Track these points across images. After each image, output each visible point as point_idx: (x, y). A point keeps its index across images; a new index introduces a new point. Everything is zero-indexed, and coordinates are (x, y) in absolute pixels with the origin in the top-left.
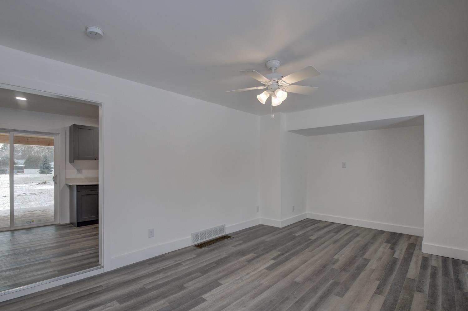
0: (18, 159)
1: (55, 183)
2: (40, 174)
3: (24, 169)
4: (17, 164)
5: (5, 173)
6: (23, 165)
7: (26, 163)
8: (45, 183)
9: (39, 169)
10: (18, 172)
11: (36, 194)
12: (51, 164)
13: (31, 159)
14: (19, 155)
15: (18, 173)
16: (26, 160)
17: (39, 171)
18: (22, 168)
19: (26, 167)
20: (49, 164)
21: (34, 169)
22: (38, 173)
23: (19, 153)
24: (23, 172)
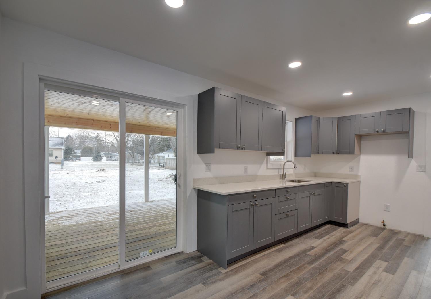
0: (76, 149)
1: (178, 186)
2: (93, 161)
3: (81, 157)
4: (76, 153)
5: (67, 160)
6: (80, 154)
7: (82, 152)
8: (103, 170)
9: (92, 158)
10: (77, 159)
11: (101, 181)
12: (101, 153)
13: (86, 149)
14: (77, 146)
15: (77, 161)
16: (82, 150)
17: (92, 159)
18: (79, 156)
19: (82, 156)
20: (99, 154)
21: (88, 157)
22: (92, 160)
23: (77, 144)
24: (80, 160)
